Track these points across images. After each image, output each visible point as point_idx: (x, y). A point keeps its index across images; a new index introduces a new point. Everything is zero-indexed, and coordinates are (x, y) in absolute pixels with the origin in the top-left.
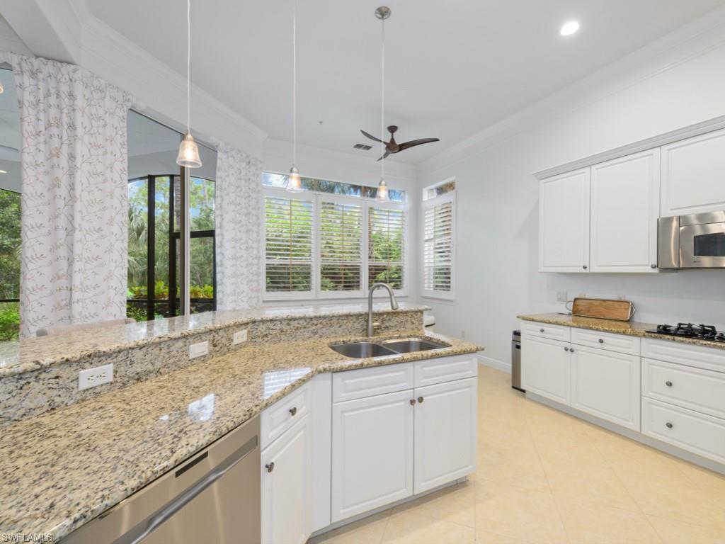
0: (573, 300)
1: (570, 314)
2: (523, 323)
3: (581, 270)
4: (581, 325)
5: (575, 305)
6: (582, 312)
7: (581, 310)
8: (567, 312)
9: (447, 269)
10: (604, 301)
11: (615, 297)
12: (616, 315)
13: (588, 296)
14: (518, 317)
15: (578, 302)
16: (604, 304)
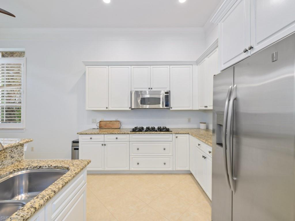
0: (99, 122)
1: (98, 128)
2: (80, 136)
3: (105, 109)
4: (109, 133)
5: (100, 124)
6: (103, 127)
7: (103, 126)
8: (96, 127)
9: (18, 108)
10: (111, 121)
11: (114, 120)
12: (115, 127)
13: (105, 120)
14: (77, 134)
15: (102, 123)
16: (111, 123)
